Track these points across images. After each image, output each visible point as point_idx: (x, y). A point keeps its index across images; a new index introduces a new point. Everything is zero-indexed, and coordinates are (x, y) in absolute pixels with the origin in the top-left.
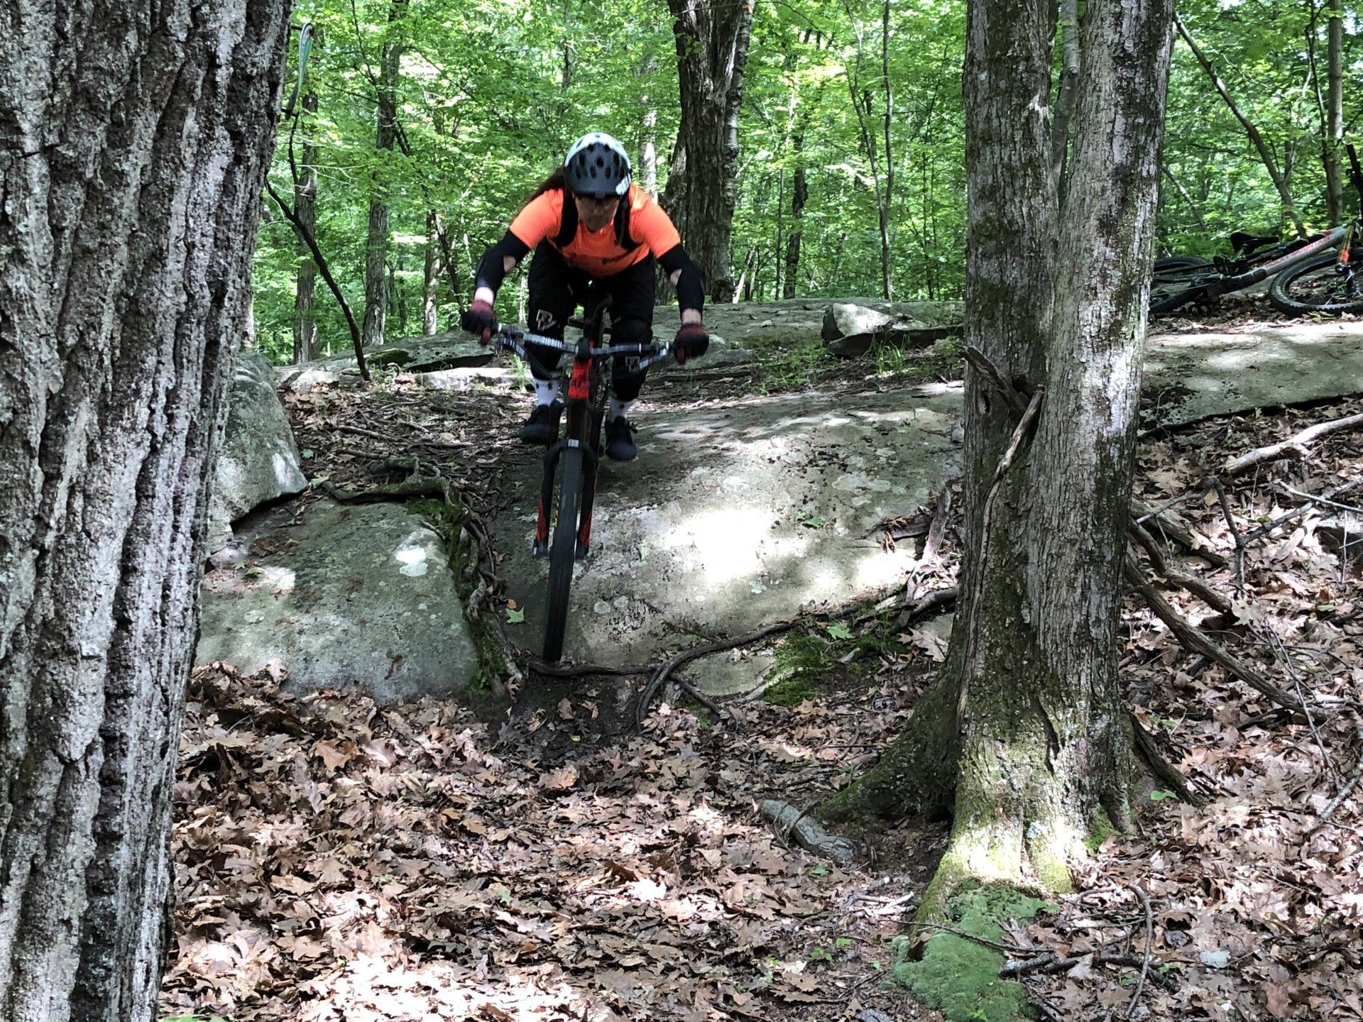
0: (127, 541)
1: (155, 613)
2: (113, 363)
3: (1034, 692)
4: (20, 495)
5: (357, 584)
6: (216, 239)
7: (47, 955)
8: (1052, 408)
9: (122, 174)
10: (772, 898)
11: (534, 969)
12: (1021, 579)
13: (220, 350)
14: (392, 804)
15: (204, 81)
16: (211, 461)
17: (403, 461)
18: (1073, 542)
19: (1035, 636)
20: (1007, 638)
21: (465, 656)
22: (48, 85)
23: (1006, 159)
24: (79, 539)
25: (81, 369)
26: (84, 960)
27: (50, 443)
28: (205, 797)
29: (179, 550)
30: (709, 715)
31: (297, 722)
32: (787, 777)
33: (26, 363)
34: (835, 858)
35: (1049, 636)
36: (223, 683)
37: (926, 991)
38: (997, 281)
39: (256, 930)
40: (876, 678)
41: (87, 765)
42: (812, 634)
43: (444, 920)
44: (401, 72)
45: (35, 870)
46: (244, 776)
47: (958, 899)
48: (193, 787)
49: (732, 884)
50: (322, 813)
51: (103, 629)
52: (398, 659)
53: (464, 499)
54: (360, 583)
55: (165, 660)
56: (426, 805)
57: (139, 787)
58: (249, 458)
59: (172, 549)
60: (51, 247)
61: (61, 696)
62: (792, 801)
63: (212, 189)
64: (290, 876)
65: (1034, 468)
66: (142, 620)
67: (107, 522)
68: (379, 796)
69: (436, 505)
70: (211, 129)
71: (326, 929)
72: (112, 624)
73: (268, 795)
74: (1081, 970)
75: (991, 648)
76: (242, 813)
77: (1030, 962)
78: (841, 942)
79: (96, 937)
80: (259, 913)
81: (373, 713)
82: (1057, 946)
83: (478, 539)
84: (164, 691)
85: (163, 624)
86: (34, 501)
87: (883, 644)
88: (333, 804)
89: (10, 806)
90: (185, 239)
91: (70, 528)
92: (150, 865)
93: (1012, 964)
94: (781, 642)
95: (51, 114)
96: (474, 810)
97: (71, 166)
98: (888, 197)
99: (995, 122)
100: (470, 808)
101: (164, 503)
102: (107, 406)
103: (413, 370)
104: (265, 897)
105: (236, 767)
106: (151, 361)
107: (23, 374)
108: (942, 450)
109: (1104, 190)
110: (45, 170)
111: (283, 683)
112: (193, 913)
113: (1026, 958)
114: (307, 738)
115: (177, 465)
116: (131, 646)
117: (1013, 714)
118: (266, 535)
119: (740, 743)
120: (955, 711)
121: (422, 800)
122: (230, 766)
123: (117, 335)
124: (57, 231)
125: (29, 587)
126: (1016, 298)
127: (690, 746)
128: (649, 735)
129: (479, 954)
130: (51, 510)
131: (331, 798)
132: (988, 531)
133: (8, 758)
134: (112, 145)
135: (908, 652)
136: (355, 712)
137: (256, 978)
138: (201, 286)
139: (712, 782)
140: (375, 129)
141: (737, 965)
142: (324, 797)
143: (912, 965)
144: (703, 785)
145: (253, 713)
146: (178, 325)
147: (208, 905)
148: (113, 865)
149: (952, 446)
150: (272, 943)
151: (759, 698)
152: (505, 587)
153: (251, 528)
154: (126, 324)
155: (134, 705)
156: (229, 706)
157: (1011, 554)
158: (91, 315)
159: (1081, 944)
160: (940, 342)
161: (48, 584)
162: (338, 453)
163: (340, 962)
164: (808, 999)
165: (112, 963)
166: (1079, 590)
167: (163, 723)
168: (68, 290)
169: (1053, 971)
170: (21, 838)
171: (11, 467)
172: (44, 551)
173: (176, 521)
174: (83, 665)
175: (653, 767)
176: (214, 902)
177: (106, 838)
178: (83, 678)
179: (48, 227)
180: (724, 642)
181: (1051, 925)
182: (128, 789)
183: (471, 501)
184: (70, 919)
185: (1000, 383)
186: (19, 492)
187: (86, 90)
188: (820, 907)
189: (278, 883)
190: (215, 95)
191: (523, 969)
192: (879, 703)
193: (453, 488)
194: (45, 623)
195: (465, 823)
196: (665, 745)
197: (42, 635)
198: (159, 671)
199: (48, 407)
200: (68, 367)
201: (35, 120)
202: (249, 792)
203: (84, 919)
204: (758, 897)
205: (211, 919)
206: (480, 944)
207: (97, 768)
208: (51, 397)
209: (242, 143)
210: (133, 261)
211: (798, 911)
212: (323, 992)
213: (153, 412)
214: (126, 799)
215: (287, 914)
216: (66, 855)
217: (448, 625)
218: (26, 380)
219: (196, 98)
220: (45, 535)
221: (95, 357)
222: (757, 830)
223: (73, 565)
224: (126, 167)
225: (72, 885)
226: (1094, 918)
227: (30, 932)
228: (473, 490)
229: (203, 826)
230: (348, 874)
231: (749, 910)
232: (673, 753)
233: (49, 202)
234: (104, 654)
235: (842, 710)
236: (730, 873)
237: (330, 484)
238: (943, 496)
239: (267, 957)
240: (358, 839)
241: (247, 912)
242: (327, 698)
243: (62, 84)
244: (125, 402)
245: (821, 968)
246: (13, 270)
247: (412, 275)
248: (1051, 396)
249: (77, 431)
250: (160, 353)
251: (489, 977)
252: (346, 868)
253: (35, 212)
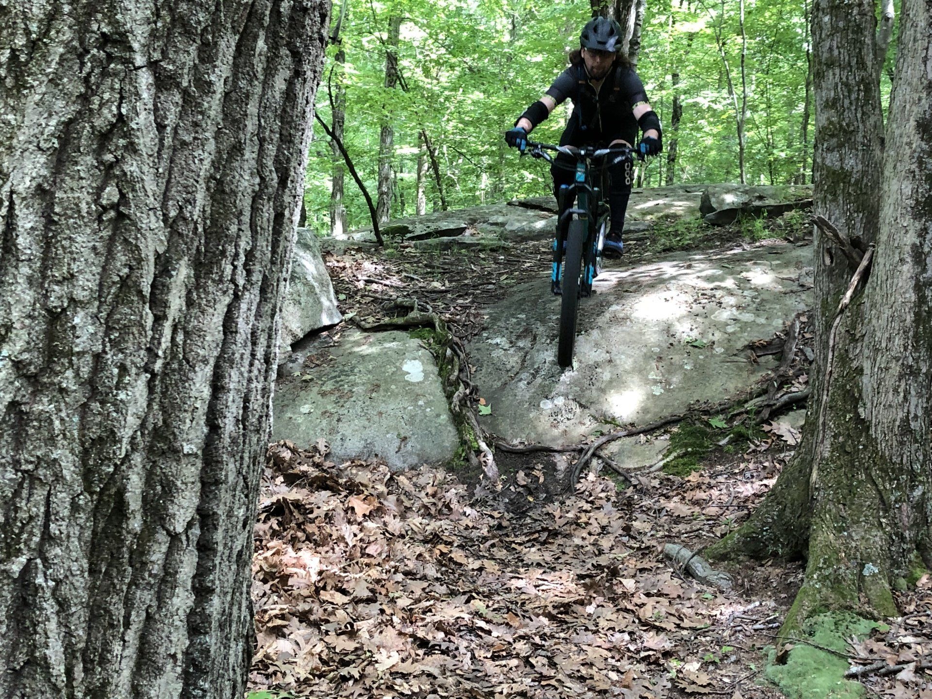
0: (217, 366)
1: (238, 420)
2: (205, 230)
3: (867, 469)
4: (136, 332)
5: (376, 387)
6: (281, 134)
7: (158, 681)
8: (880, 260)
9: (210, 84)
10: (674, 615)
11: (504, 662)
12: (858, 386)
13: (285, 220)
14: (402, 541)
15: (271, 11)
16: (279, 305)
17: (407, 302)
18: (897, 359)
19: (868, 428)
20: (848, 429)
21: (449, 437)
22: (152, 13)
23: (844, 79)
24: (181, 365)
25: (180, 235)
26: (186, 684)
27: (158, 292)
28: (275, 534)
29: (256, 372)
30: (624, 482)
31: (337, 482)
32: (681, 527)
33: (139, 230)
34: (718, 587)
35: (879, 428)
36: (287, 455)
37: (790, 687)
38: (838, 168)
39: (310, 630)
40: (746, 456)
41: (187, 536)
42: (698, 425)
43: (439, 626)
44: (401, 37)
45: (149, 617)
46: (301, 520)
47: (813, 620)
48: (266, 527)
49: (644, 604)
50: (354, 546)
51: (199, 433)
52: (404, 439)
53: (449, 328)
54: (378, 386)
55: (246, 456)
56: (425, 542)
57: (227, 552)
58: (303, 300)
59: (250, 371)
60: (157, 140)
61: (168, 485)
62: (686, 545)
63: (278, 96)
64: (333, 592)
65: (868, 305)
66: (229, 425)
67: (202, 352)
68: (393, 535)
69: (429, 332)
70: (277, 49)
71: (358, 630)
72: (206, 430)
73: (317, 533)
74: (907, 674)
75: (835, 436)
76: (299, 545)
77: (868, 667)
78: (726, 649)
79: (196, 667)
80: (312, 618)
81: (388, 476)
82: (889, 656)
83: (459, 356)
84: (245, 478)
85: (244, 429)
86: (146, 336)
87: (750, 432)
88: (361, 540)
89: (130, 569)
90: (258, 135)
91: (174, 356)
92: (235, 608)
93: (854, 669)
94: (675, 430)
95: (155, 36)
96: (458, 546)
97: (170, 77)
98: (744, 112)
99: (836, 52)
100: (455, 544)
101: (244, 337)
102: (201, 263)
103: (412, 238)
104: (316, 606)
105: (296, 514)
106: (234, 229)
107: (137, 239)
108: (792, 292)
109: (920, 99)
110: (151, 80)
111: (327, 456)
112: (266, 617)
113: (864, 665)
114: (344, 494)
115: (254, 308)
116: (221, 445)
117: (851, 484)
118: (314, 353)
119: (647, 502)
120: (808, 481)
121: (422, 538)
122: (291, 513)
123: (208, 209)
124: (161, 127)
125: (143, 402)
126: (853, 180)
127: (610, 504)
128: (580, 494)
129: (465, 651)
130: (159, 343)
131: (360, 536)
132: (833, 351)
133: (128, 533)
134: (202, 60)
135: (769, 438)
136: (376, 476)
137: (310, 664)
138: (271, 171)
139: (627, 529)
140: (383, 75)
141: (649, 664)
142: (355, 535)
143: (780, 667)
144: (621, 532)
145: (306, 476)
146: (254, 201)
147: (277, 612)
148: (207, 612)
149: (800, 289)
150: (321, 640)
151: (660, 469)
152: (477, 390)
153: (305, 348)
154: (214, 200)
155: (223, 491)
156: (291, 471)
157: (850, 368)
158: (188, 193)
159: (906, 655)
160: (787, 215)
161: (157, 400)
162: (362, 297)
163: (368, 654)
164: (703, 690)
165: (207, 686)
166: (902, 394)
167: (244, 504)
168: (170, 174)
169: (885, 675)
170: (139, 593)
171: (129, 311)
172: (154, 375)
173: (253, 350)
174: (184, 461)
175: (584, 518)
176: (281, 609)
177: (202, 592)
178: (185, 471)
179: (154, 125)
180: (634, 429)
181: (883, 640)
182: (219, 554)
183: (454, 329)
184: (175, 654)
185: (841, 242)
186: (135, 330)
187: (182, 18)
188: (709, 622)
189: (325, 595)
190: (280, 22)
191: (497, 663)
192: (748, 474)
193: (441, 320)
194: (156, 429)
195: (453, 555)
196: (592, 502)
197: (153, 438)
198: (241, 464)
199: (156, 264)
200: (171, 233)
201: (143, 41)
202: (304, 531)
203: (186, 653)
204: (663, 614)
205: (279, 622)
206: (465, 644)
207: (195, 539)
208: (158, 256)
209: (300, 61)
210: (219, 152)
211: (693, 625)
212: (357, 676)
213: (235, 267)
214: (217, 562)
215: (331, 619)
216: (172, 605)
217: (438, 416)
218: (139, 244)
219: (266, 25)
220: (155, 362)
221: (192, 226)
222: (661, 566)
223: (176, 385)
224: (213, 78)
225: (177, 628)
226: (916, 636)
227: (146, 664)
228: (455, 322)
229: (274, 554)
230: (372, 591)
231: (657, 624)
232: (598, 508)
233: (155, 105)
234: (199, 453)
235: (721, 479)
236: (642, 596)
237: (358, 318)
238: (793, 325)
239: (318, 649)
240: (379, 565)
241: (304, 617)
242: (357, 466)
243: (163, 13)
244: (214, 260)
245: (711, 668)
246: (128, 158)
247: (409, 176)
248: (880, 252)
249: (178, 283)
250: (240, 222)
251: (472, 667)
252: (371, 586)
253: (144, 113)
